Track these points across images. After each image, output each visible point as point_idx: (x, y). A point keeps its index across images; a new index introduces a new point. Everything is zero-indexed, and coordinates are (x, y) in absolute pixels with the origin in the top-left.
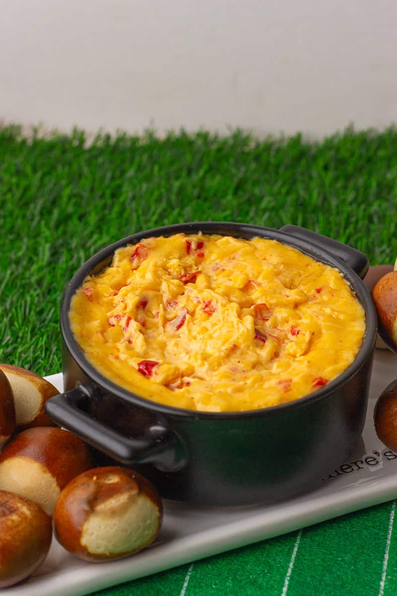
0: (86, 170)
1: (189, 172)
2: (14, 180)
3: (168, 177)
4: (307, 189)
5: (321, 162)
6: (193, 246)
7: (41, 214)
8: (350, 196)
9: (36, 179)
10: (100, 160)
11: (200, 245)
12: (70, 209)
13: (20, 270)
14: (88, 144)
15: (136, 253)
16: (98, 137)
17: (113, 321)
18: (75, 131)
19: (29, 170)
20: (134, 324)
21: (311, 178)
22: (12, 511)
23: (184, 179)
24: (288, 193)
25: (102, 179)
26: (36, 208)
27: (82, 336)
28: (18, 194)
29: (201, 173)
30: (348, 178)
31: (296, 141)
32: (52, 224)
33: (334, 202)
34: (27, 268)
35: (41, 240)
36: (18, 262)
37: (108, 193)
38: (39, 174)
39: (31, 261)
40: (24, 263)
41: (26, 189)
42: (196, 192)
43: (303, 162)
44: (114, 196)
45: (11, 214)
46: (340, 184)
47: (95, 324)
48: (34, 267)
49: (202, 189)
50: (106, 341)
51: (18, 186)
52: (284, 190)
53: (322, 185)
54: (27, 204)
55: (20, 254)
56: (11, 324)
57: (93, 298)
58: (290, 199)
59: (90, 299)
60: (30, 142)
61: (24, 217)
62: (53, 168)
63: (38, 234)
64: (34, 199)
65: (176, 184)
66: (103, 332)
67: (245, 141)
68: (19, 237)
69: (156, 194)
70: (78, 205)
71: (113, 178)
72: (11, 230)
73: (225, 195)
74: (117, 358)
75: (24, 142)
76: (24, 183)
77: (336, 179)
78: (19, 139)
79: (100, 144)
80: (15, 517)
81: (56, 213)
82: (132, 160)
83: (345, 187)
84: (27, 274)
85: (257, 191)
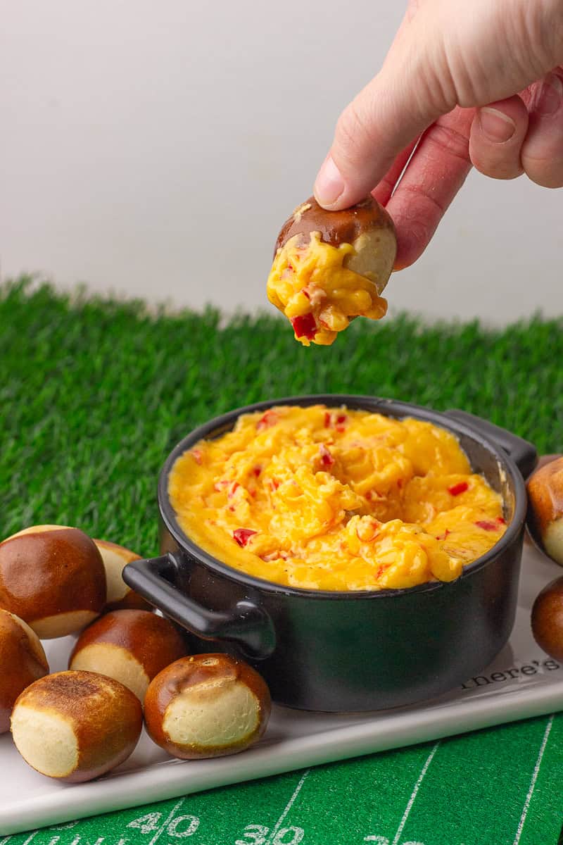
0: (218, 352)
1: (341, 358)
2: (133, 358)
3: (315, 363)
4: (482, 381)
5: (499, 352)
6: (333, 419)
7: (162, 397)
8: (532, 388)
9: (158, 359)
10: (236, 341)
11: (341, 420)
12: (197, 392)
13: (133, 455)
14: (223, 325)
15: (264, 420)
16: (236, 318)
17: (220, 487)
18: (209, 308)
19: (150, 348)
20: (241, 492)
21: (486, 368)
22: (94, 690)
23: (333, 364)
24: (458, 384)
25: (237, 361)
26: (156, 390)
27: (178, 499)
28: (136, 373)
29: (356, 357)
30: (530, 370)
31: (473, 328)
32: (174, 406)
33: (511, 395)
34: (140, 454)
35: (159, 425)
36: (129, 447)
37: (243, 377)
38: (162, 353)
39: (145, 446)
40: (139, 446)
41: (146, 370)
42: (347, 380)
43: (479, 352)
44: (249, 380)
45: (126, 395)
46: (521, 376)
47: (198, 488)
48: (149, 453)
49: (355, 375)
50: (206, 506)
51: (136, 365)
52: (452, 381)
53: (499, 376)
54: (145, 386)
55: (133, 438)
56: (118, 510)
57: (203, 462)
58: (460, 390)
59: (199, 462)
60: (154, 319)
61: (141, 399)
62: (180, 348)
63: (156, 418)
64: (154, 381)
65: (323, 370)
66: (204, 497)
67: (412, 327)
68: (133, 421)
69: (300, 378)
70: (205, 389)
71: (249, 361)
72: (127, 412)
73: (381, 383)
74: (213, 523)
75: (147, 320)
76: (144, 362)
77: (517, 370)
78: (141, 317)
79: (238, 325)
80: (97, 697)
81: (179, 396)
82: (273, 343)
83: (526, 380)
84: (140, 460)
85: (421, 381)
